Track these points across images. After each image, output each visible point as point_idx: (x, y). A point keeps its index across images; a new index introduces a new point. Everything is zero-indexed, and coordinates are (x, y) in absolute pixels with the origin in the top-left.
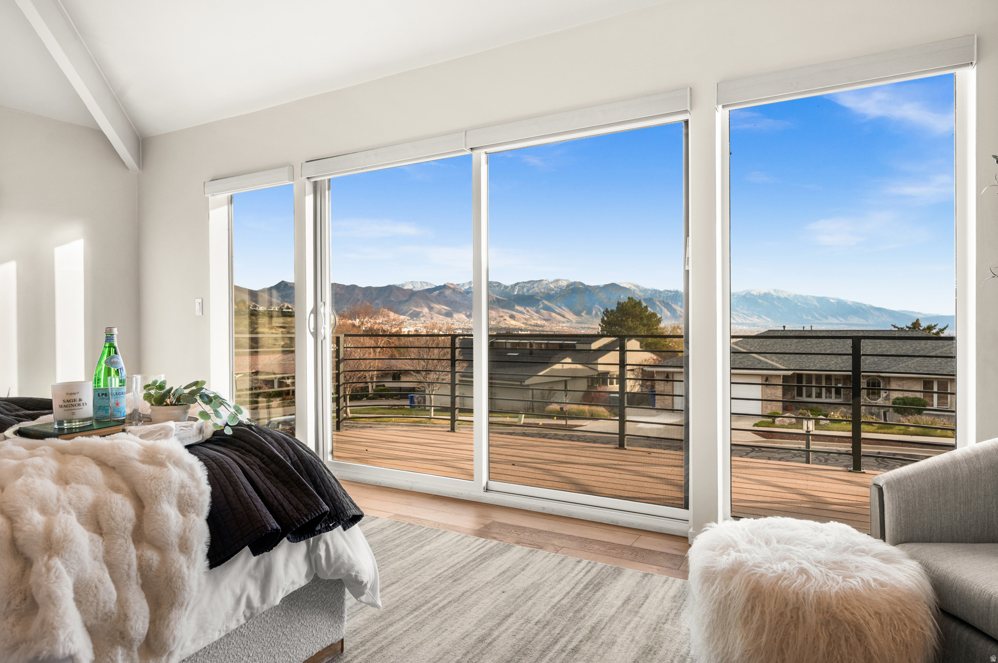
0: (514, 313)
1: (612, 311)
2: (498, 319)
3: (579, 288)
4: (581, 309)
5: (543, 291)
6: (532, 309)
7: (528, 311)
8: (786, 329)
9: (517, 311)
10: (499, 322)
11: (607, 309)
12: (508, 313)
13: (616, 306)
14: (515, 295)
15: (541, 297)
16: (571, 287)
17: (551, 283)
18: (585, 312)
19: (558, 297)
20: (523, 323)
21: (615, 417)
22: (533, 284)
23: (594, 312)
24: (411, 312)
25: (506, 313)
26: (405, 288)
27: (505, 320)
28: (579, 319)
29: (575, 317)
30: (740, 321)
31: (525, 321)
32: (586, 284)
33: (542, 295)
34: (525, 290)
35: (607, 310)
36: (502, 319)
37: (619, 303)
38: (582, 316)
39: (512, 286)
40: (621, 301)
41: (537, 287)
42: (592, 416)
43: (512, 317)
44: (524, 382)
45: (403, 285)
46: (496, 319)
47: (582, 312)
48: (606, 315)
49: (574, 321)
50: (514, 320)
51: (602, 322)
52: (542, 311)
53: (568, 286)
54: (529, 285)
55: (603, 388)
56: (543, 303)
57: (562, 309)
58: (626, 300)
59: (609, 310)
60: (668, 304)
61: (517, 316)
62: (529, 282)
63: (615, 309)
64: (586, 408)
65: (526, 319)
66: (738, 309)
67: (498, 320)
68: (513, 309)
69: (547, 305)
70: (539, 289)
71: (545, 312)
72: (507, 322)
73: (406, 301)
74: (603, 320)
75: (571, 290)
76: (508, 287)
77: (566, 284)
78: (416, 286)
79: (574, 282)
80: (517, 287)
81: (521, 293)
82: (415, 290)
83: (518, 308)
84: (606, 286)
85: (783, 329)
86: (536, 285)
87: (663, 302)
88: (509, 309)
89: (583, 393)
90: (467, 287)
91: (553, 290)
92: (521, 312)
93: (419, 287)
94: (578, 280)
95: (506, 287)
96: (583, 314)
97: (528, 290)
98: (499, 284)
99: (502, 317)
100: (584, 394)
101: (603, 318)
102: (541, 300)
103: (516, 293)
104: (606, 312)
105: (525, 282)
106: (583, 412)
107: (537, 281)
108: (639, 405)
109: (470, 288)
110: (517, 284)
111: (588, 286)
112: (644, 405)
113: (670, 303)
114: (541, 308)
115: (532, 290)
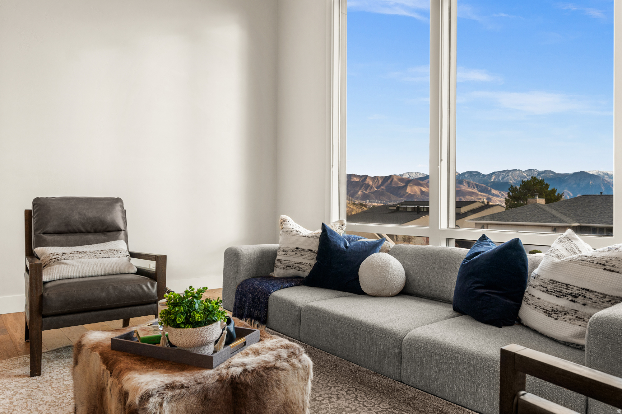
0: (490, 196)
3: (550, 176)
8: (602, 194)
14: (492, 182)
17: (524, 172)
22: (508, 173)
24: (408, 195)
32: (556, 172)
34: (501, 178)
39: (489, 174)
41: (511, 175)
54: (504, 174)
59: (514, 187)
62: (504, 171)
63: (519, 186)
68: (489, 193)
70: (513, 177)
77: (538, 172)
78: (411, 175)
79: (545, 171)
80: (494, 175)
81: (497, 180)
82: (410, 178)
85: (600, 194)
86: (510, 174)
91: (525, 177)
93: (414, 176)
95: (484, 176)
97: (503, 178)
98: (478, 173)
103: (492, 180)
105: (501, 172)
107: (511, 171)
110: (494, 173)
115: (507, 178)
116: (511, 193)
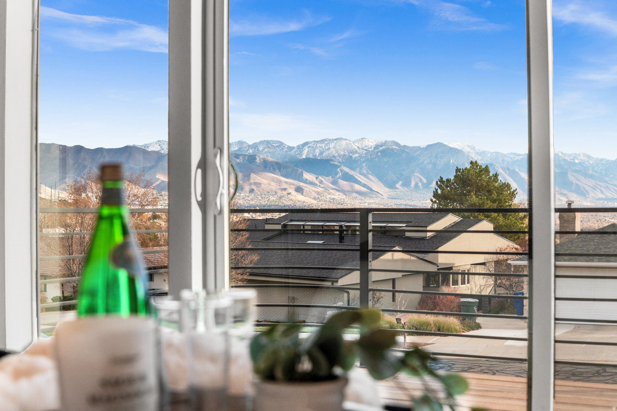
0: (301, 184)
1: (448, 180)
2: (280, 193)
3: (392, 150)
4: (395, 179)
5: (342, 153)
6: (327, 178)
7: (321, 182)
9: (306, 181)
10: (281, 198)
11: (441, 178)
12: (293, 185)
13: (455, 174)
15: (339, 162)
16: (381, 149)
17: (354, 142)
18: (401, 182)
19: (364, 162)
20: (314, 199)
21: (469, 330)
22: (329, 143)
23: (413, 183)
24: (158, 183)
25: (291, 184)
26: (150, 149)
27: (289, 194)
28: (392, 193)
29: (387, 190)
30: (610, 196)
31: (317, 196)
32: (402, 144)
33: (340, 160)
34: (317, 152)
35: (441, 180)
36: (285, 193)
37: (458, 170)
38: (396, 188)
39: (298, 146)
40: (461, 167)
41: (334, 147)
42: (439, 330)
43: (299, 190)
44: (337, 282)
45: (147, 146)
46: (276, 192)
47: (396, 182)
48: (440, 187)
49: (385, 196)
50: (302, 194)
51: (434, 196)
52: (341, 182)
53: (377, 147)
54: (323, 145)
55: (445, 289)
56: (342, 171)
57: (368, 178)
58: (468, 166)
59: (444, 179)
60: (514, 171)
61: (306, 189)
62: (323, 141)
63: (452, 178)
64: (430, 318)
65: (318, 193)
66: (607, 179)
67: (279, 195)
68: (299, 178)
69: (347, 173)
70: (337, 152)
71: (345, 182)
72: (292, 198)
73: (151, 168)
74: (436, 195)
75: (380, 151)
76: (293, 148)
77: (375, 143)
79: (386, 142)
80: (306, 147)
81: (311, 156)
83: (307, 176)
84: (429, 146)
86: (332, 145)
87: (508, 169)
88: (295, 179)
89: (418, 296)
90: (237, 148)
91: (356, 152)
92: (312, 183)
94: (390, 139)
95: (291, 148)
96: (398, 186)
97: (321, 153)
98: (281, 144)
99: (285, 189)
100: (422, 299)
101: (437, 190)
102: (339, 167)
103: (304, 157)
104: (442, 183)
105: (318, 142)
106: (428, 324)
107: (333, 140)
108: (498, 313)
109: (239, 150)
110: (306, 144)
111: (405, 146)
112: (505, 313)
113: (517, 170)
114: (339, 178)
115: (327, 153)
116: (439, 191)
